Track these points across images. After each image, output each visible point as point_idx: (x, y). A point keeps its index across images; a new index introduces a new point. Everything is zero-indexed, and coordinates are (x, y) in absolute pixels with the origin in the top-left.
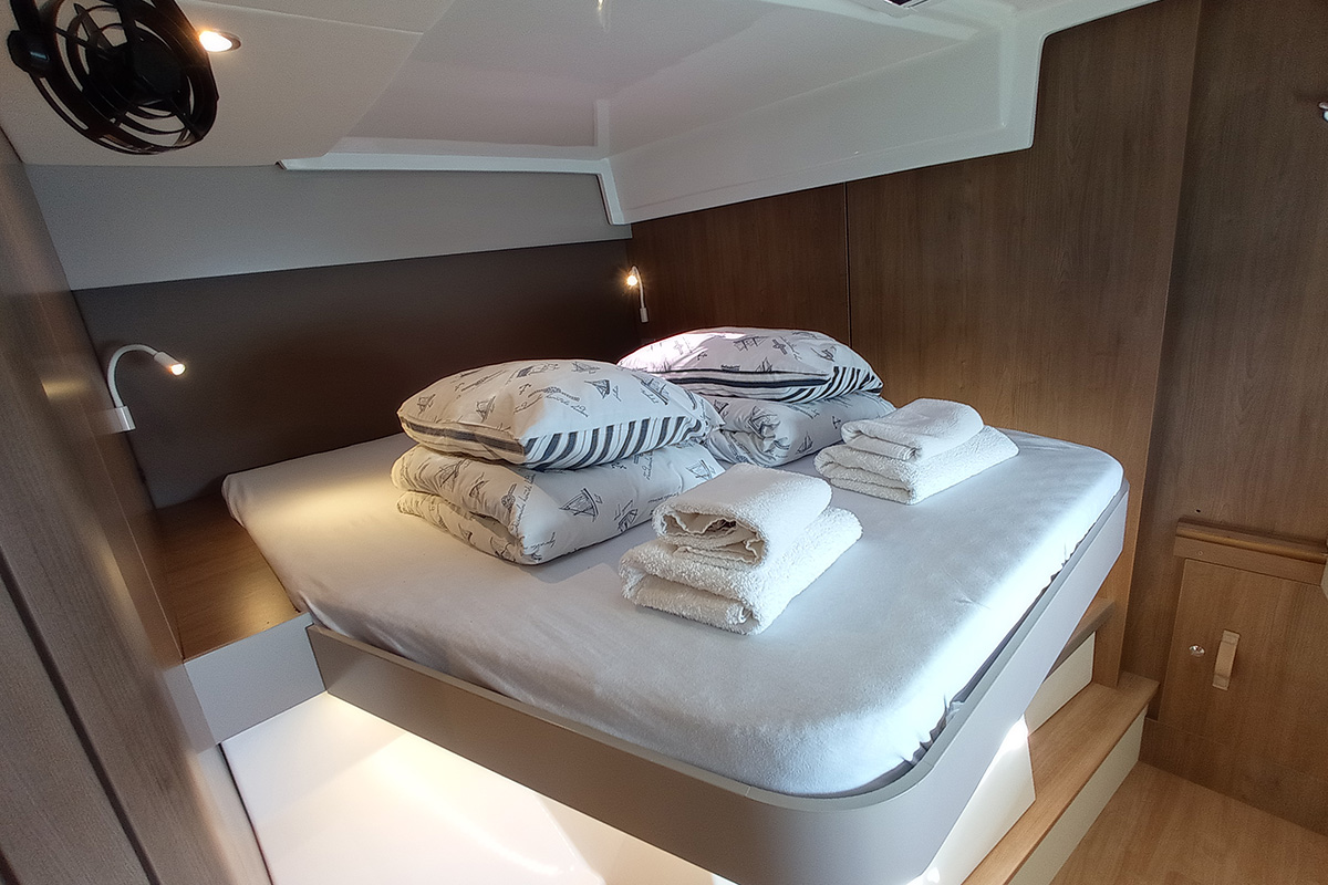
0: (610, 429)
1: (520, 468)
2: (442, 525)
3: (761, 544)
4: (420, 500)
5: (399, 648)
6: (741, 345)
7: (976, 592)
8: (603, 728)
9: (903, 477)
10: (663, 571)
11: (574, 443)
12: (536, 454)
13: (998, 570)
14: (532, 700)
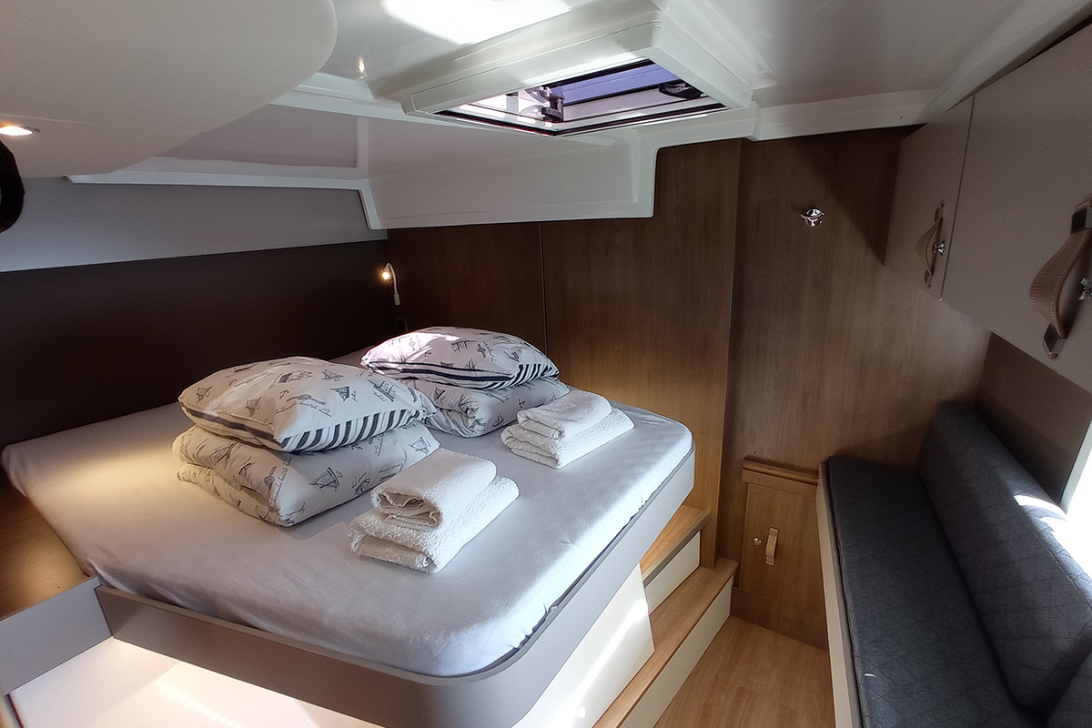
0: (349, 424)
1: (279, 454)
2: (216, 492)
3: (438, 515)
4: (198, 472)
5: (178, 600)
6: (456, 347)
7: (574, 535)
8: (329, 646)
9: (553, 451)
10: (376, 533)
11: (320, 437)
12: (291, 446)
13: (592, 518)
14: (281, 631)
